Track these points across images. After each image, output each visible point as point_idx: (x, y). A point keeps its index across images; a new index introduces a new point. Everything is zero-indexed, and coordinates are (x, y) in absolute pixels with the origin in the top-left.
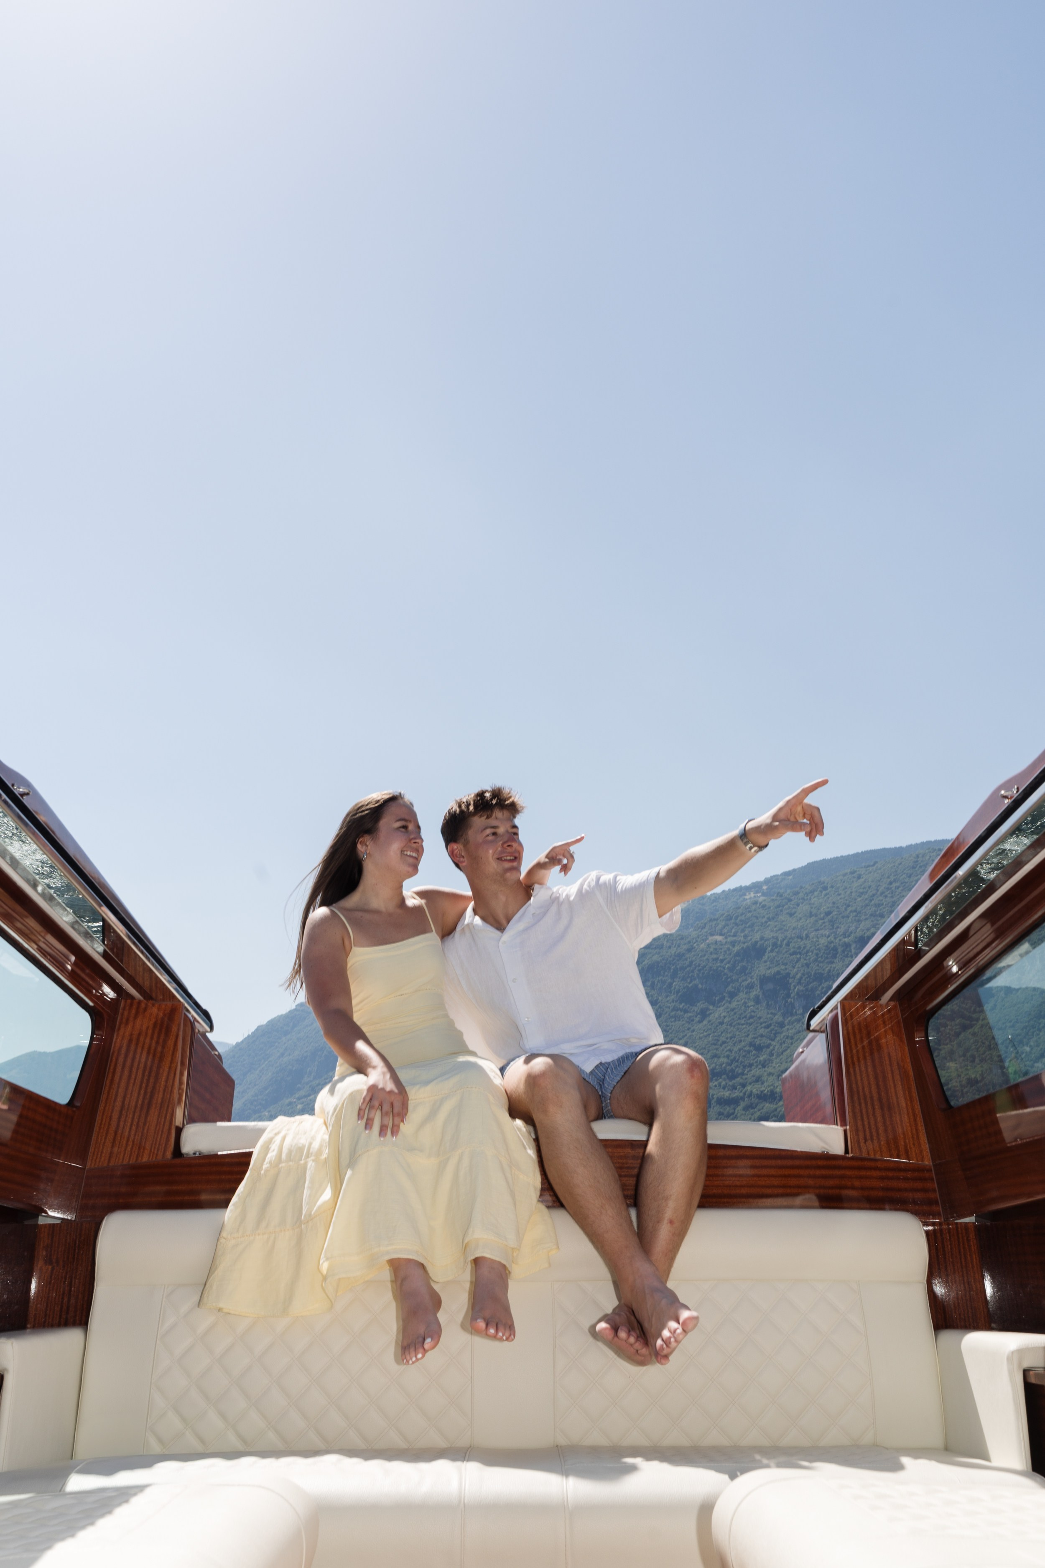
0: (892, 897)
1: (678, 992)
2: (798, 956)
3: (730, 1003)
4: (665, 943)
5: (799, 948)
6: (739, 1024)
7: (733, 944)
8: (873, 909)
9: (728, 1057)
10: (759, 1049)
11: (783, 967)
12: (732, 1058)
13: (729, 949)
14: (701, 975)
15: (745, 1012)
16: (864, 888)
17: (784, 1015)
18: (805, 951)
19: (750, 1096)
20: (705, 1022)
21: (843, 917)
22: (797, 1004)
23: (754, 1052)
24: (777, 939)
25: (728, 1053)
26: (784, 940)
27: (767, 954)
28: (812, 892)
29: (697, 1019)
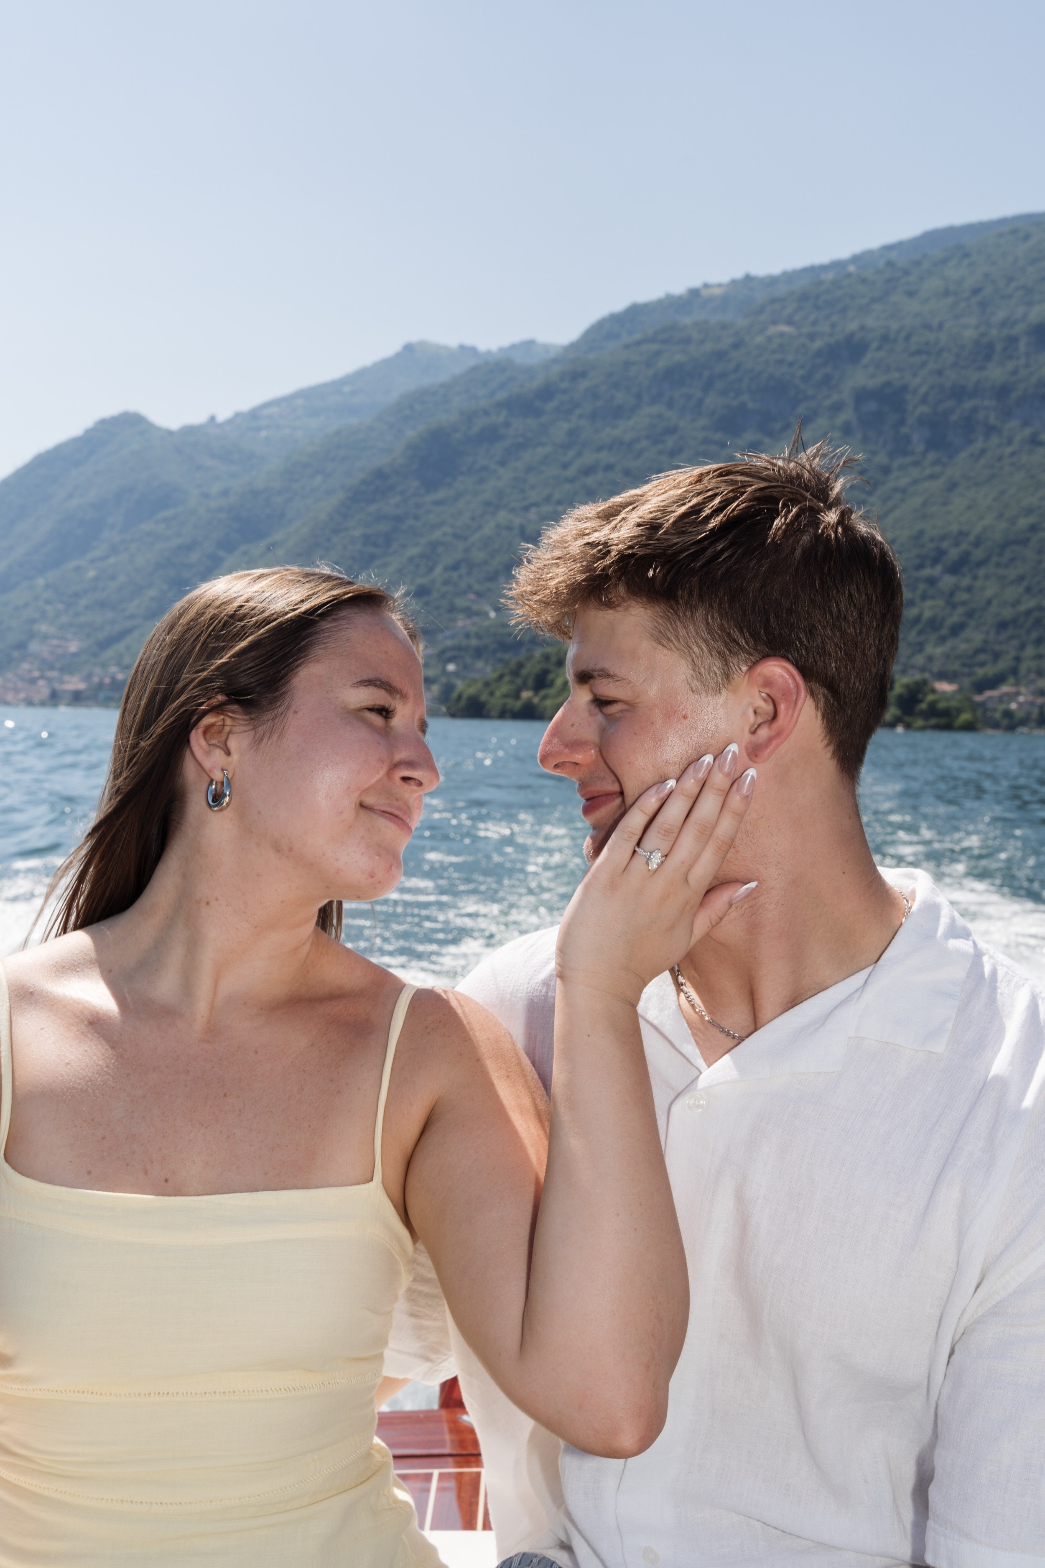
2: (924, 357)
4: (694, 334)
5: (927, 343)
7: (812, 337)
11: (896, 375)
13: (803, 345)
14: (753, 386)
17: (891, 455)
18: (936, 349)
21: (1002, 297)
22: (915, 437)
24: (887, 328)
26: (900, 330)
27: (869, 355)
28: (944, 261)
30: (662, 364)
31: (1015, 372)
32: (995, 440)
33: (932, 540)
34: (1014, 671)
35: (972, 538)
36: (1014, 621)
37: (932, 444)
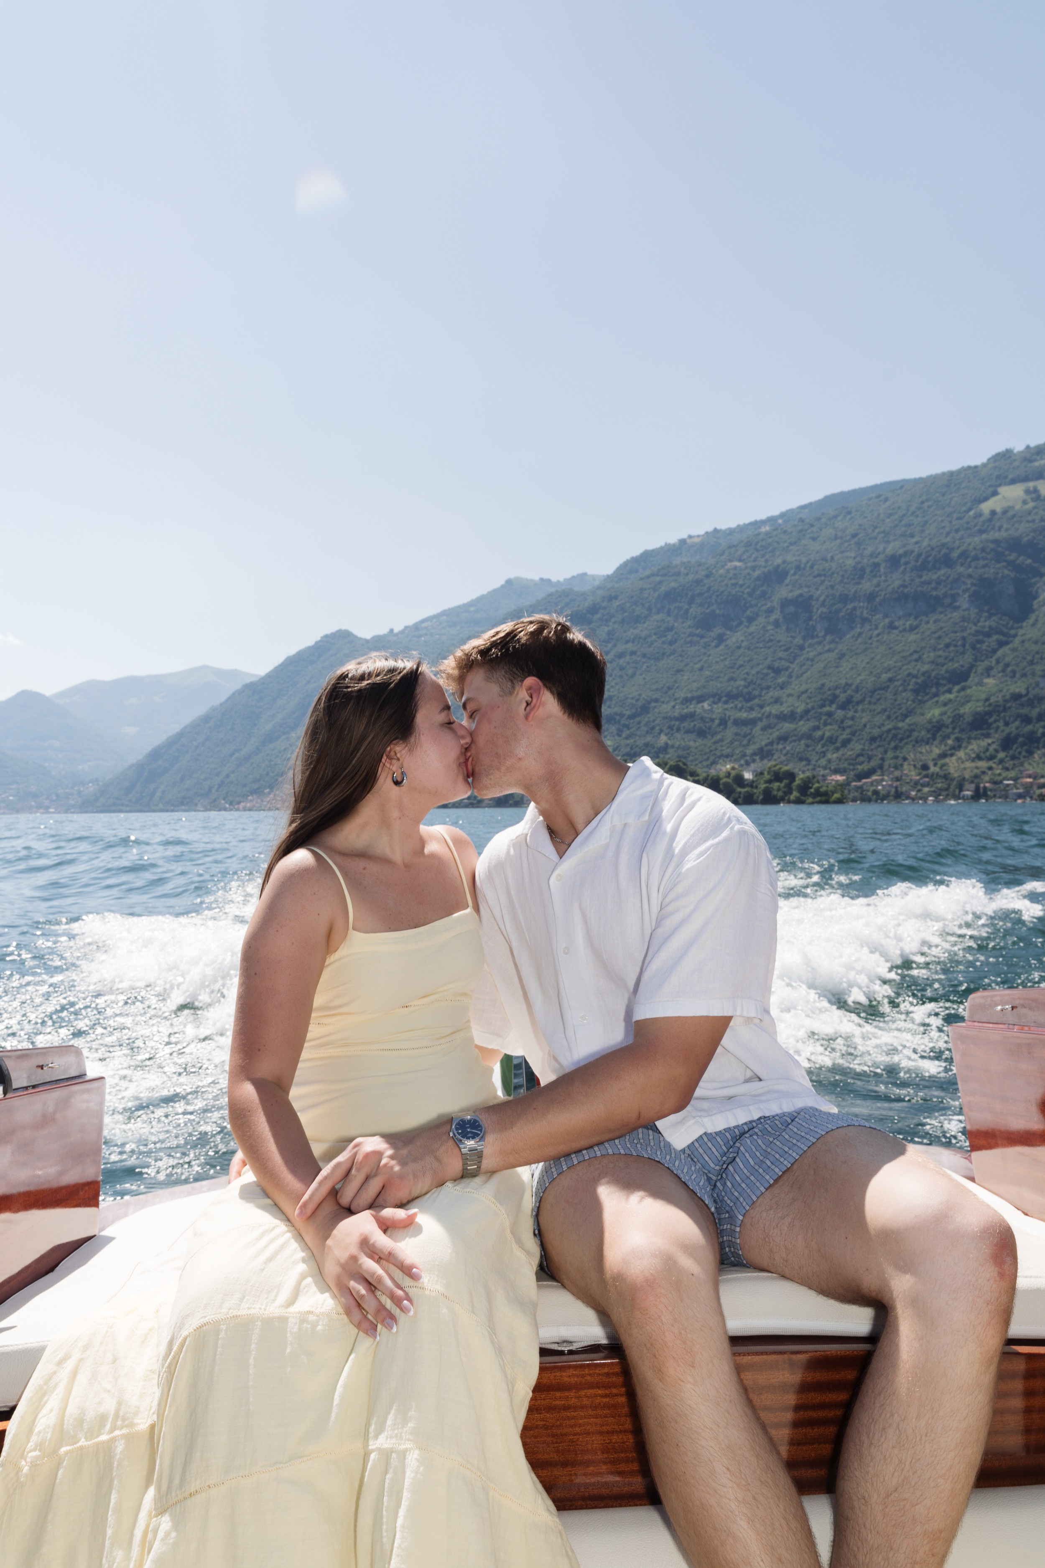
0: (924, 516)
1: (695, 617)
2: (823, 578)
3: (748, 627)
4: (682, 570)
5: (824, 570)
6: (757, 648)
7: (754, 569)
8: (903, 529)
9: (745, 679)
10: (777, 671)
11: (806, 590)
12: (749, 681)
13: (749, 574)
14: (719, 600)
15: (763, 636)
17: (804, 638)
18: (830, 573)
19: (768, 716)
20: (722, 647)
21: (870, 539)
22: (818, 627)
23: (772, 675)
24: (800, 561)
25: (745, 676)
26: (808, 562)
27: (789, 578)
28: (835, 517)
29: (713, 644)
30: (663, 589)
31: (878, 585)
32: (867, 626)
33: (829, 689)
34: (881, 767)
35: (853, 687)
36: (880, 736)
37: (828, 631)
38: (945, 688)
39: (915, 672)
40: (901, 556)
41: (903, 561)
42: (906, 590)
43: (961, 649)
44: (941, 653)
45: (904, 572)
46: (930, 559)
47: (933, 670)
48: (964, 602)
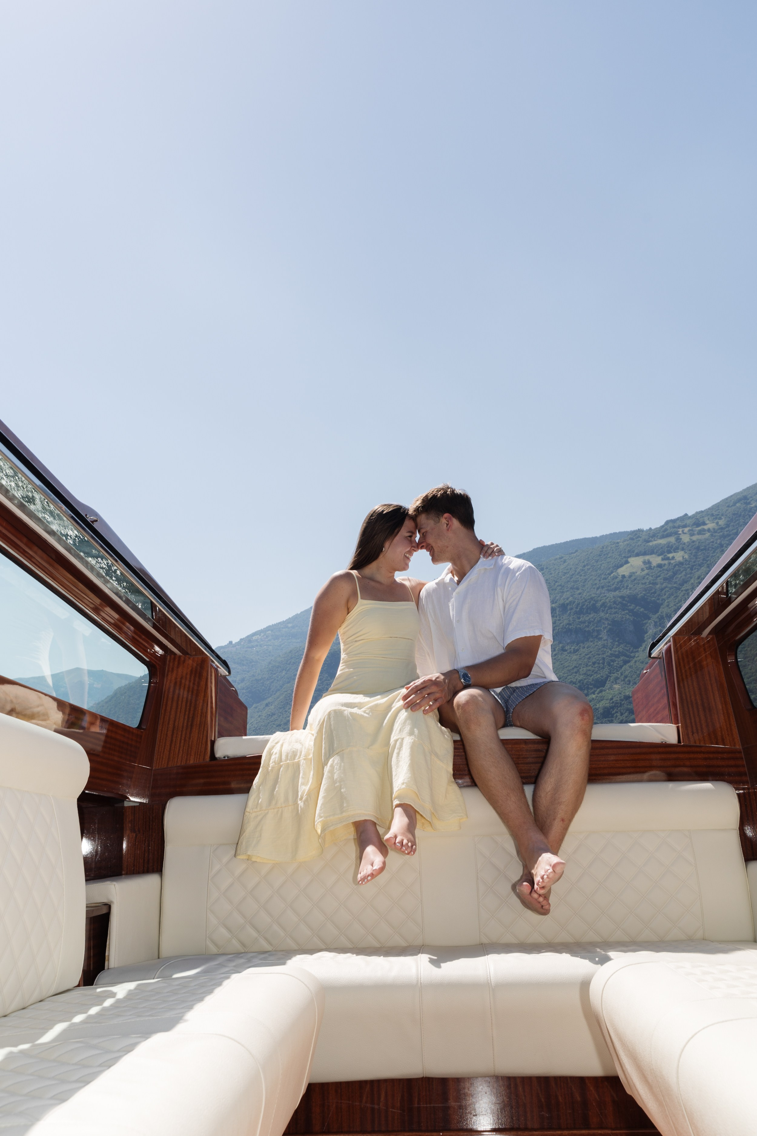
0: (585, 576)
8: (572, 584)
16: (567, 570)
38: (592, 691)
39: (575, 680)
40: (568, 604)
41: (569, 607)
42: (571, 627)
43: (601, 665)
44: (590, 668)
45: (570, 615)
46: (584, 607)
47: (585, 679)
48: (604, 635)
